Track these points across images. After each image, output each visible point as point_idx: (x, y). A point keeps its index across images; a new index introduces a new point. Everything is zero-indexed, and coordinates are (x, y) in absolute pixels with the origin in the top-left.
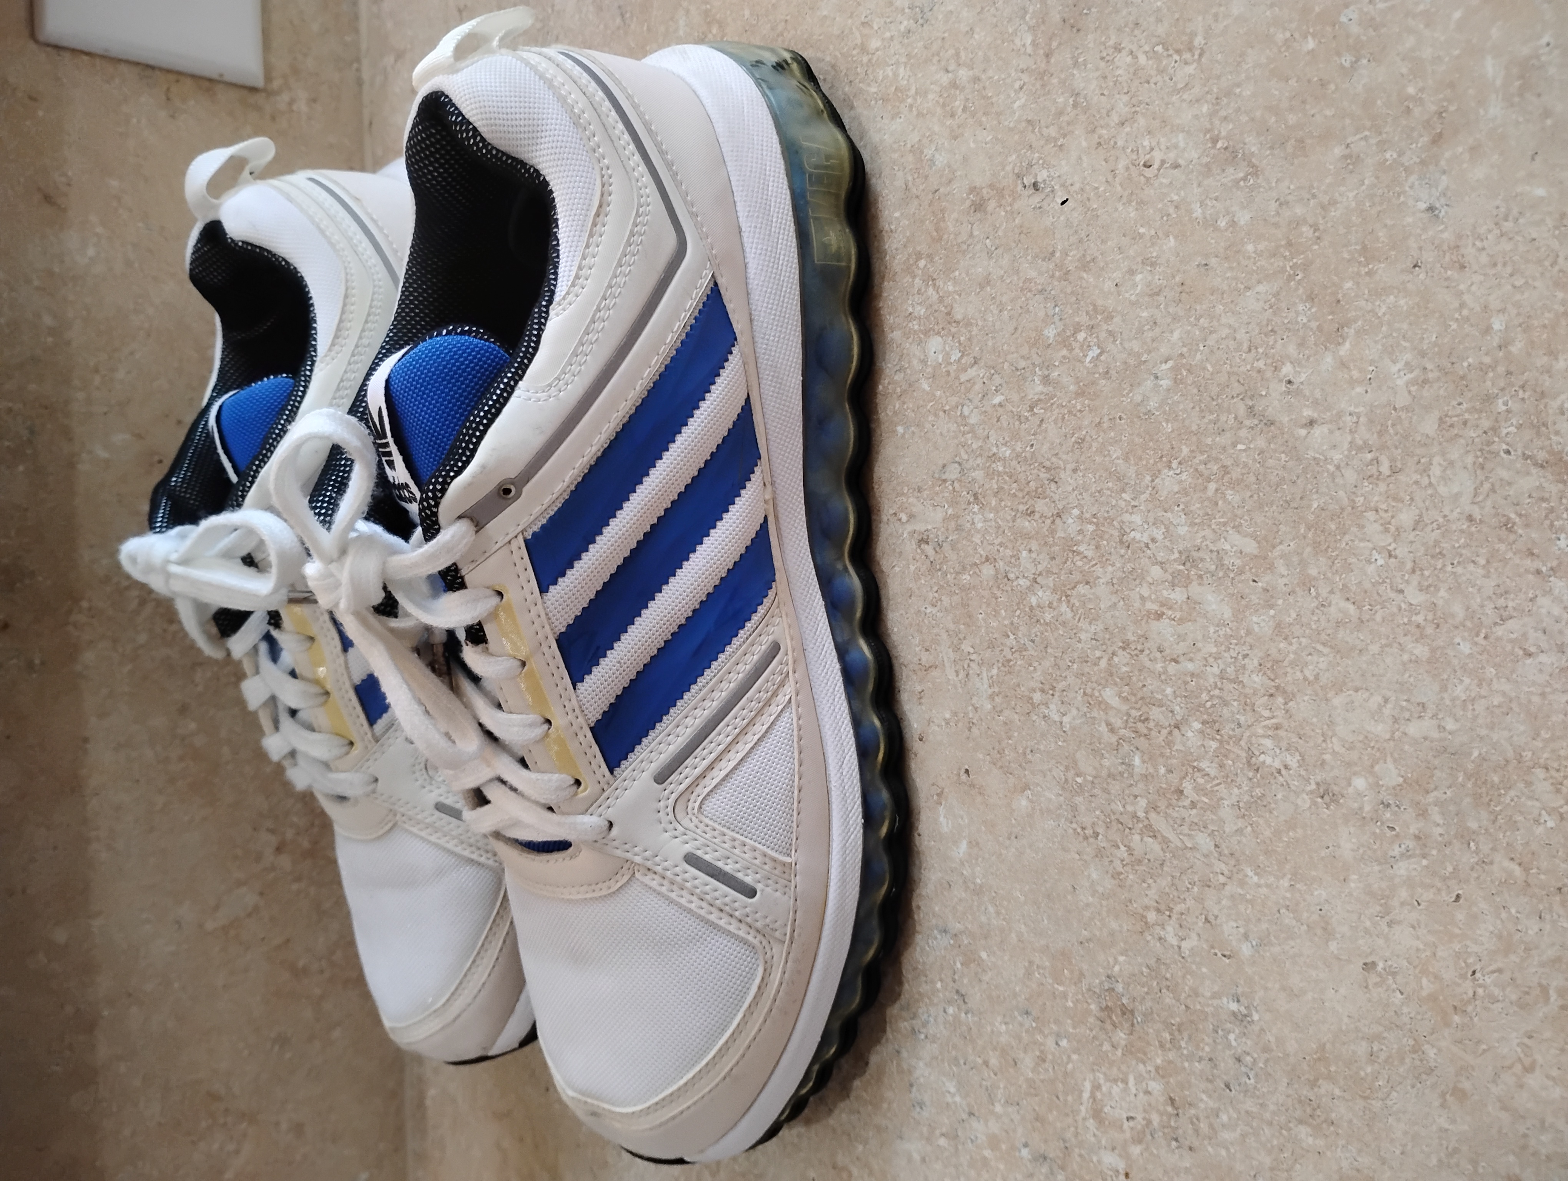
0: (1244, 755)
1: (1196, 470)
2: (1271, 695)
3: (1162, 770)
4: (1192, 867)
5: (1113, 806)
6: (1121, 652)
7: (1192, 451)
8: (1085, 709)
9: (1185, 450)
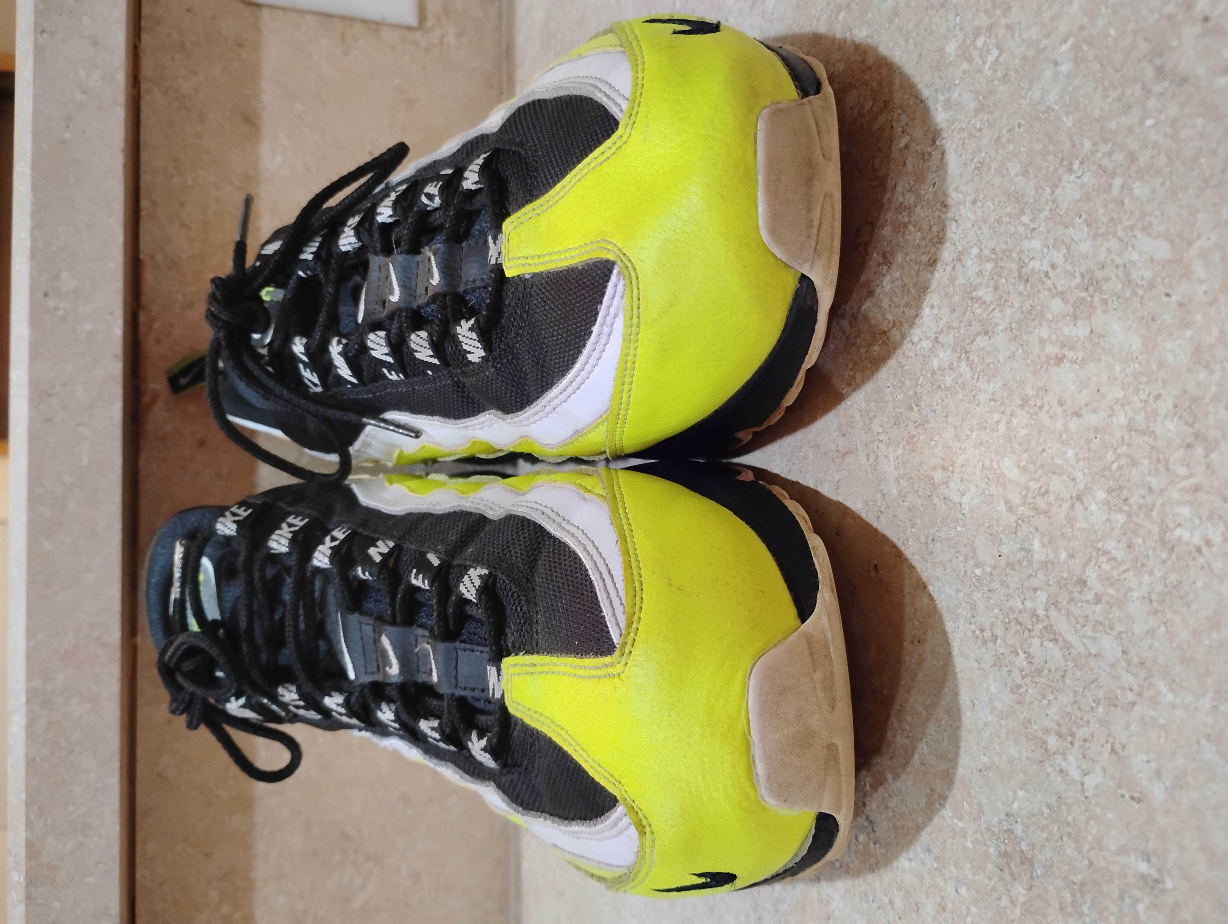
0: (1155, 529)
1: (1100, 166)
2: (1189, 446)
3: (1063, 556)
4: (1096, 680)
5: (1012, 602)
6: (1019, 412)
7: (1094, 144)
8: (984, 485)
9: (1087, 144)
